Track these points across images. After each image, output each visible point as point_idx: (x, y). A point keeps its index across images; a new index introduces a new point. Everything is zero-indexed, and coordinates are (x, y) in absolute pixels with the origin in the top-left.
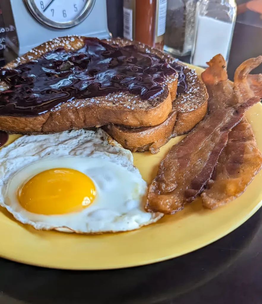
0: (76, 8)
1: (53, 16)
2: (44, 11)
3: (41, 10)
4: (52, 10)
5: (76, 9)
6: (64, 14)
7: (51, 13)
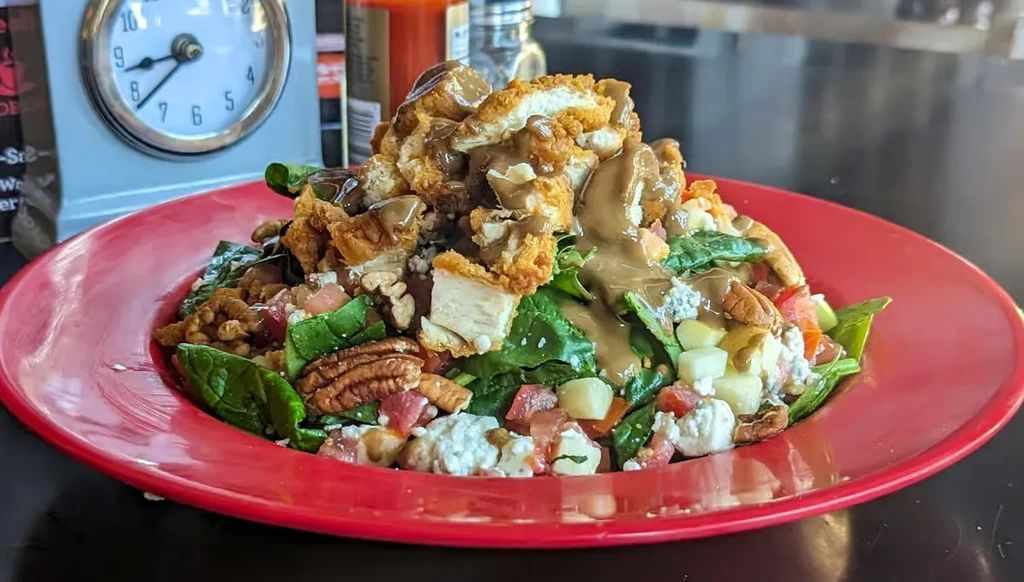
0: (232, 100)
1: (163, 120)
2: (139, 106)
3: (129, 103)
4: (161, 105)
5: (229, 104)
6: (196, 118)
7: (159, 113)
